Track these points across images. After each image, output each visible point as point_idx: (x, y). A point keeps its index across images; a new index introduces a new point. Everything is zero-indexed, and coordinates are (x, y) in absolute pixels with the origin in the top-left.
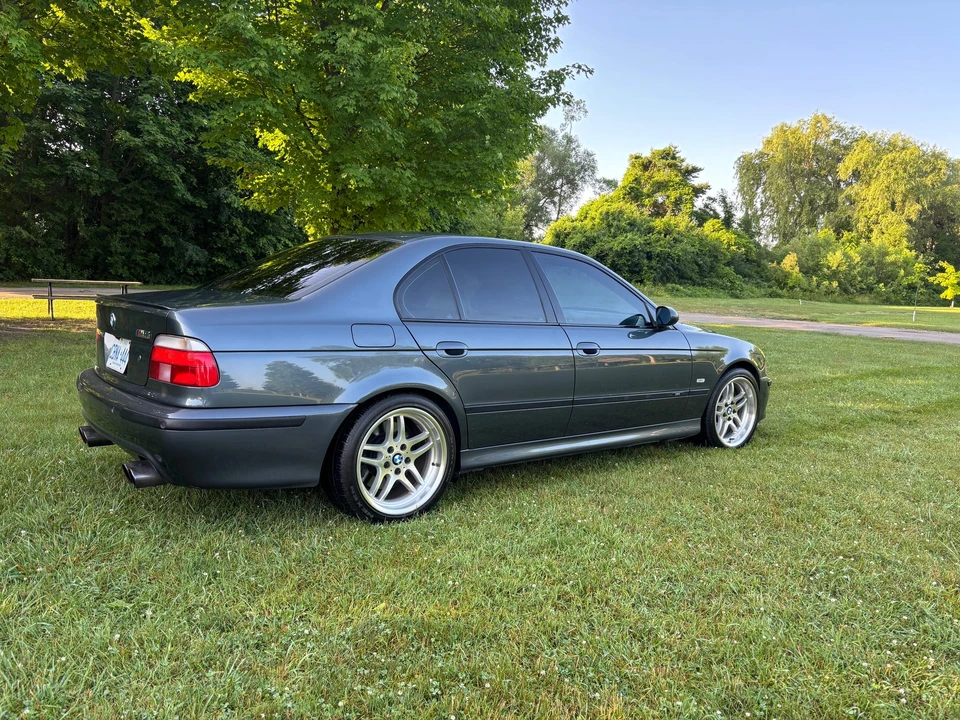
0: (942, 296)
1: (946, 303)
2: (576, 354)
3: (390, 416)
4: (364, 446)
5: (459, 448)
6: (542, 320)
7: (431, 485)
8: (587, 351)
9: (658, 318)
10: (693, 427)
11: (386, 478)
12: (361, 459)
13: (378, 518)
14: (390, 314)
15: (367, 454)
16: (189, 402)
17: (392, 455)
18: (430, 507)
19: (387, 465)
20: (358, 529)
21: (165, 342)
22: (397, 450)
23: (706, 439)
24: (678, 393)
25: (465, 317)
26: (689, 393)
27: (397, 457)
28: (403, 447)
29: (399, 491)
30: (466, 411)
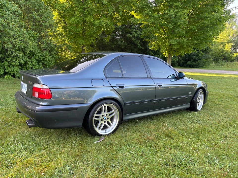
2: (156, 86)
3: (103, 106)
4: (96, 115)
5: (122, 114)
6: (146, 77)
8: (159, 86)
9: (179, 75)
10: (188, 106)
11: (102, 124)
12: (94, 118)
13: (100, 136)
14: (103, 76)
15: (96, 117)
17: (103, 117)
19: (102, 120)
21: (36, 85)
22: (105, 116)
24: (184, 97)
25: (124, 76)
26: (187, 97)
27: (105, 118)
28: (107, 115)
29: (105, 127)
30: (125, 104)
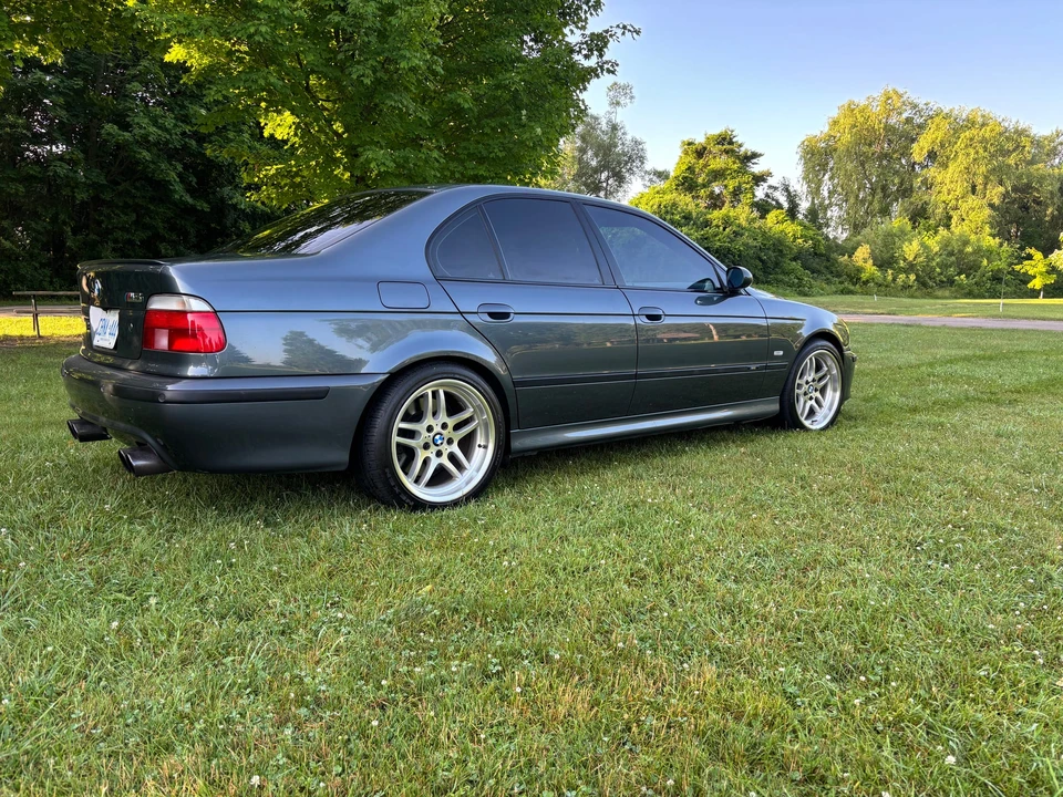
0: (1030, 285)
1: (1034, 294)
2: (638, 322)
3: (428, 389)
4: (399, 424)
5: (508, 428)
6: (597, 281)
7: (478, 470)
8: (650, 317)
9: (729, 281)
10: (771, 406)
11: (426, 462)
12: (396, 439)
13: (419, 505)
14: (421, 270)
15: (403, 433)
16: (192, 371)
17: (432, 434)
18: (478, 493)
19: (426, 446)
20: (395, 517)
21: (160, 304)
22: (437, 429)
23: (786, 420)
25: (510, 277)
26: (766, 367)
27: (437, 437)
28: (444, 426)
29: (441, 476)
30: (515, 384)
